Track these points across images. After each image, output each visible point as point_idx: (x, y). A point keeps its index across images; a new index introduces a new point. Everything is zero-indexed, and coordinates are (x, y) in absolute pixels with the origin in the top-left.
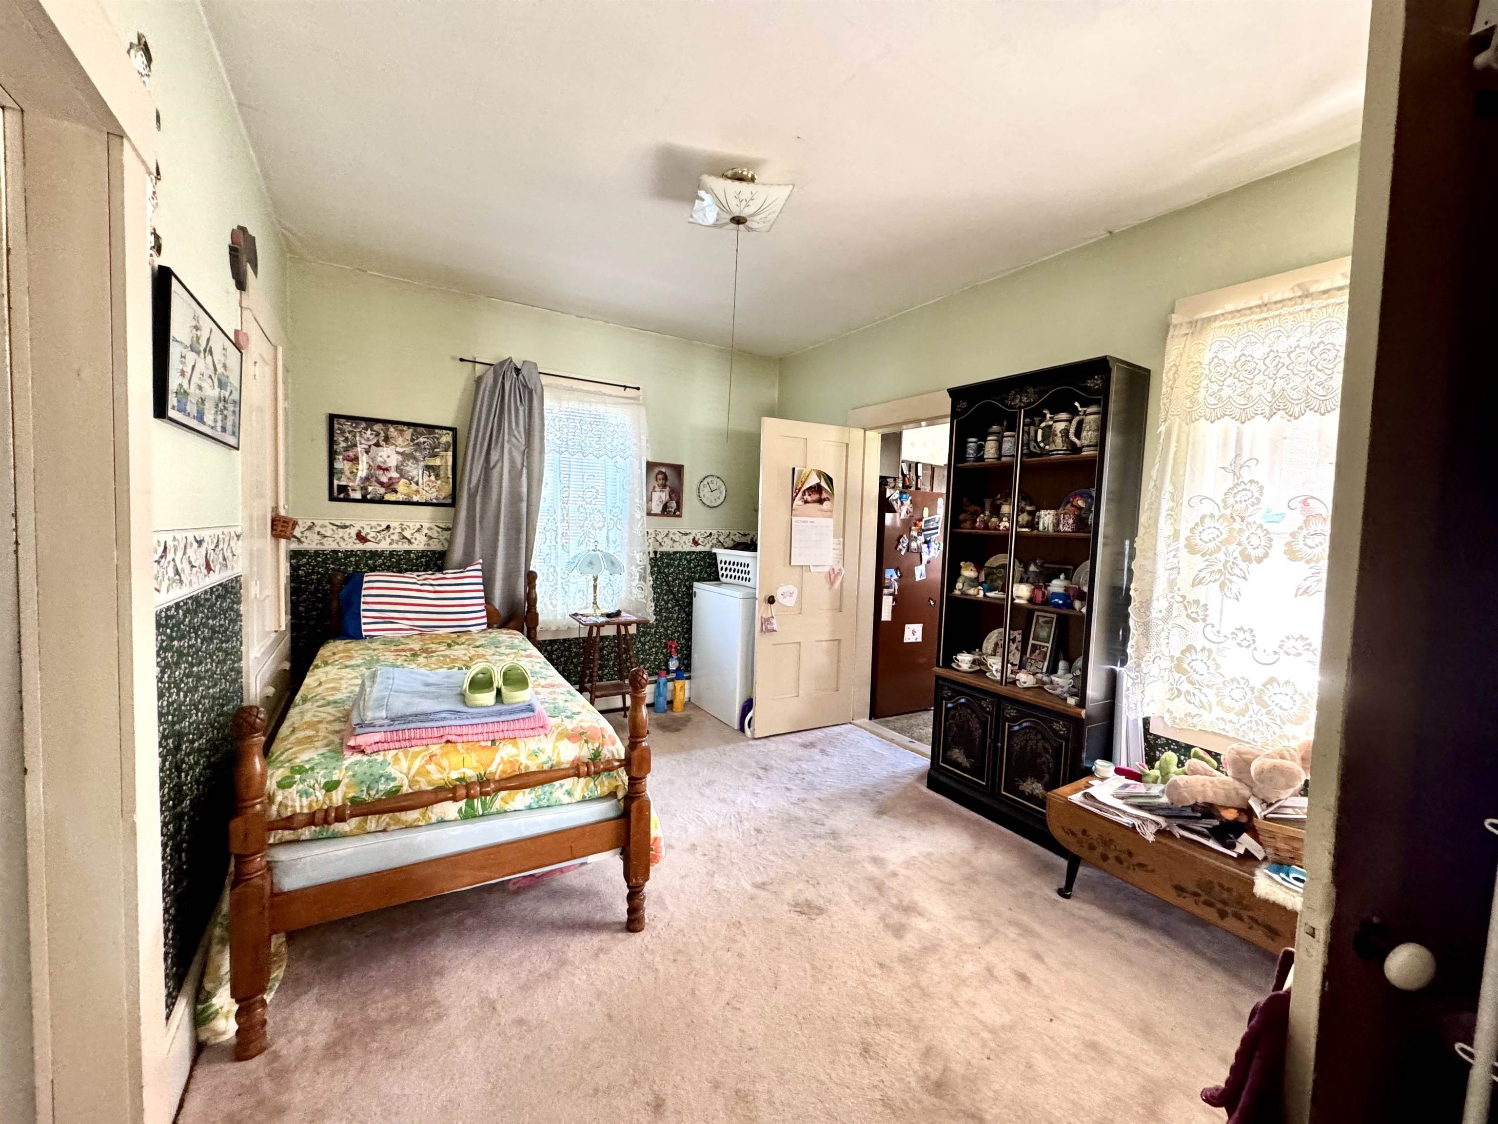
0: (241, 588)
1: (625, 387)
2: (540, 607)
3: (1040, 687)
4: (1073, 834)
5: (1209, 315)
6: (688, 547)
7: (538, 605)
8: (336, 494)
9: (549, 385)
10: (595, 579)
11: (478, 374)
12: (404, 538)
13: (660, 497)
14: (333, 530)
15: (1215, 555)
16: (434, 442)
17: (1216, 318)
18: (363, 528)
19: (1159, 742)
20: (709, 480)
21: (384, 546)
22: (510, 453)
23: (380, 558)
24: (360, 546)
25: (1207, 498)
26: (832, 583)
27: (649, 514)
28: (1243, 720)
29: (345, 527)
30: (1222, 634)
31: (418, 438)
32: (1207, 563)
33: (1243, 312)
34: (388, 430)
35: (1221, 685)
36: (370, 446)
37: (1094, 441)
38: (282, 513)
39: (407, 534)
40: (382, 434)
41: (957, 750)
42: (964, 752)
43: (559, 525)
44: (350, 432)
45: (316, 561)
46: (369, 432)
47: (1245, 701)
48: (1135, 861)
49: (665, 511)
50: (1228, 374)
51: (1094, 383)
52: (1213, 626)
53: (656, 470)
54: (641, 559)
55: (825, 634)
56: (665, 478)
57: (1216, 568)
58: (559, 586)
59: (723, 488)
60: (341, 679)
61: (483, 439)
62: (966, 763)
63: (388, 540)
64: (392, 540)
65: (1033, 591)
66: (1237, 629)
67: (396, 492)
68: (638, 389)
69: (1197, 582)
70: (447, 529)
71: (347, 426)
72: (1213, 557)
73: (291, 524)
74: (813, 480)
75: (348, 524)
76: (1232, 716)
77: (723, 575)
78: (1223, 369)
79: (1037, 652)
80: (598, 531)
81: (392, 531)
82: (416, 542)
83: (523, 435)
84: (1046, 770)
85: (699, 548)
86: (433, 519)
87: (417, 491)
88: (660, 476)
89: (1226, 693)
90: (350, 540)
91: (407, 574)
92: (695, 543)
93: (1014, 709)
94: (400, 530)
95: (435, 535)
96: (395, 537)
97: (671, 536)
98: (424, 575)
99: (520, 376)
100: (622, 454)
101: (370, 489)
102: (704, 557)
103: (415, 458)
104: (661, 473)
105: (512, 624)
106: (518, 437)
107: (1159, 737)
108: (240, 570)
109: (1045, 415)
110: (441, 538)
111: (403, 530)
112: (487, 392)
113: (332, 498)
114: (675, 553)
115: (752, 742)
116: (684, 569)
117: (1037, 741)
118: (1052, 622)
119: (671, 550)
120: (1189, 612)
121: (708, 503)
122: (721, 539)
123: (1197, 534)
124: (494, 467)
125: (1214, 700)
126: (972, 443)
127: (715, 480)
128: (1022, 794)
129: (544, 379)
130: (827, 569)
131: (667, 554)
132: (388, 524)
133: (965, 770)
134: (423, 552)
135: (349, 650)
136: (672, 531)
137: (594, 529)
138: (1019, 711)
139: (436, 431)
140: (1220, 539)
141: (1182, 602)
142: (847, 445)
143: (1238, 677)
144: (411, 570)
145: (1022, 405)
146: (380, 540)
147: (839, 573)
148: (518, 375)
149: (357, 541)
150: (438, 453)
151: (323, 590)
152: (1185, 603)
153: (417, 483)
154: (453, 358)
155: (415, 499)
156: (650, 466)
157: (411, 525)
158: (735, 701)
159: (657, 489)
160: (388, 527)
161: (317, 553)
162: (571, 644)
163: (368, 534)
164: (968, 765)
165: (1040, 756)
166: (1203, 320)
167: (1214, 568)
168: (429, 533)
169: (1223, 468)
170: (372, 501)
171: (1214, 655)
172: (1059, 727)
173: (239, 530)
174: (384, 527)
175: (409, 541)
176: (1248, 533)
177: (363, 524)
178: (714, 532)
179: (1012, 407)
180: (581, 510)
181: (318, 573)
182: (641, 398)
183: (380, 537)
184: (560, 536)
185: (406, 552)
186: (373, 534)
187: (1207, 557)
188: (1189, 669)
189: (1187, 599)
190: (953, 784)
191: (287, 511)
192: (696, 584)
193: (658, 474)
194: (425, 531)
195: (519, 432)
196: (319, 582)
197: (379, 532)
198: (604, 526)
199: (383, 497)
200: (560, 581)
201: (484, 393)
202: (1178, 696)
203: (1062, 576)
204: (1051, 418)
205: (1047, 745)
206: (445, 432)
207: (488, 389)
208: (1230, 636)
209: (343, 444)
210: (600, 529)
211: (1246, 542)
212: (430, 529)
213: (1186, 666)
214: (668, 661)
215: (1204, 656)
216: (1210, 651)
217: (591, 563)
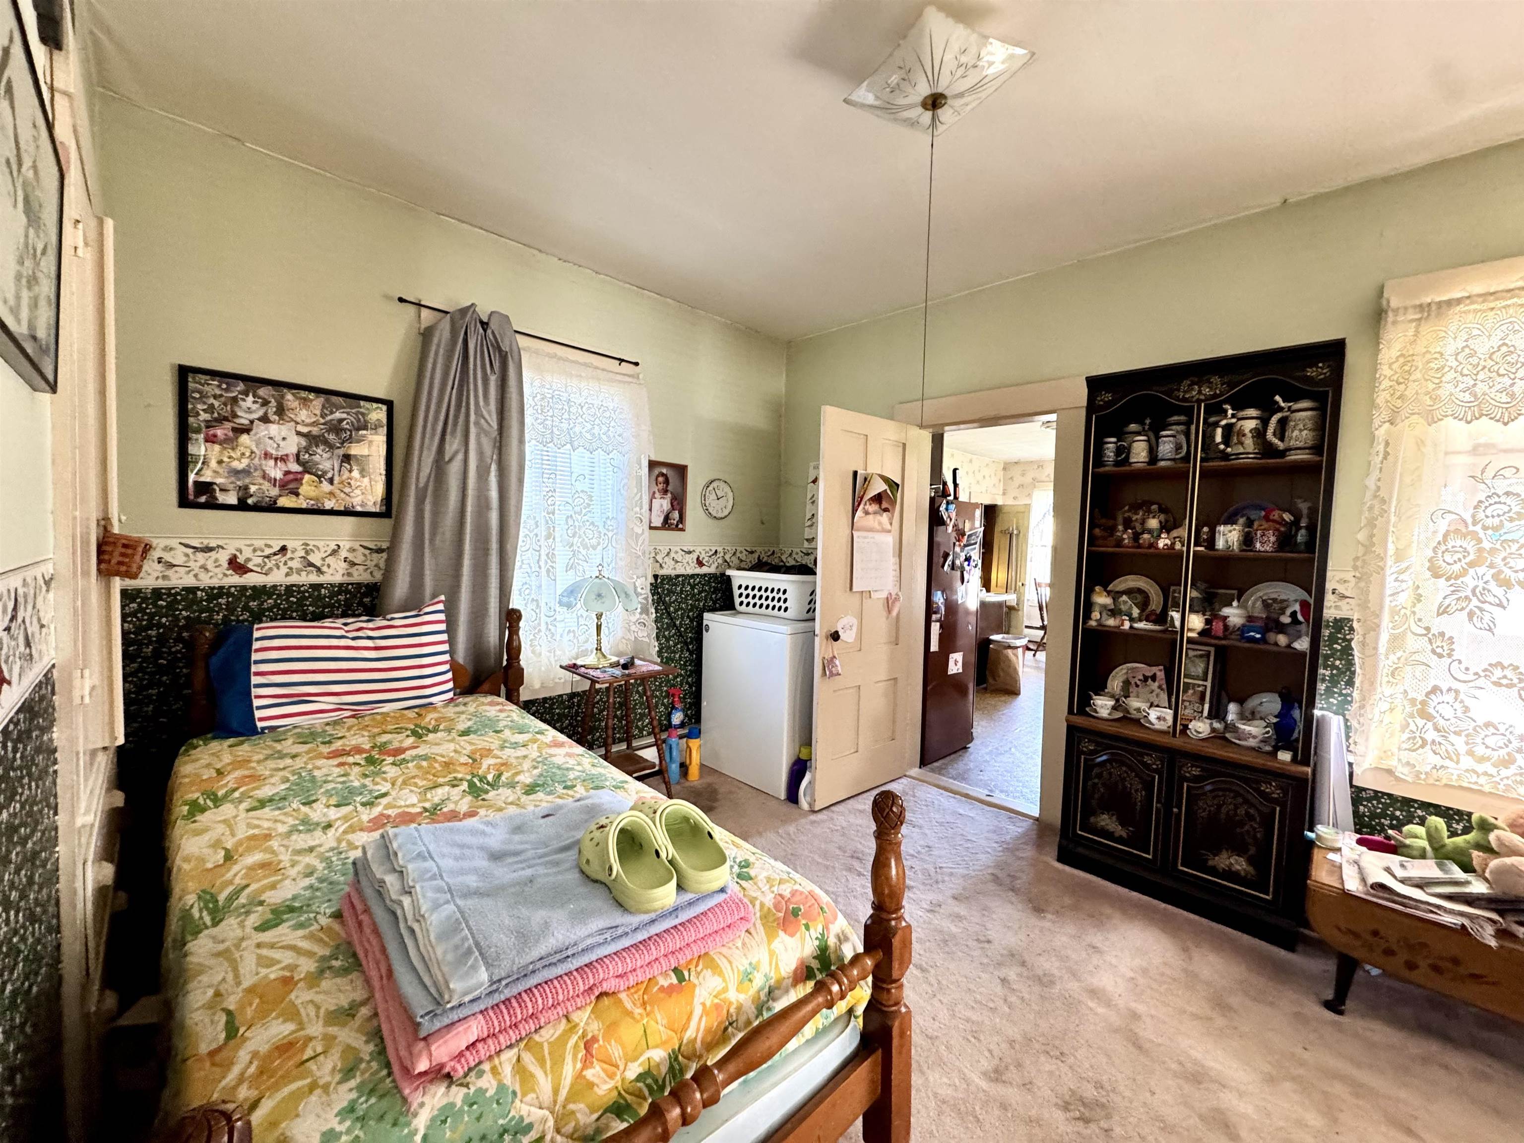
0: (53, 693)
1: (622, 360)
2: (526, 659)
3: (1217, 737)
4: (1356, 935)
5: (1445, 298)
6: (692, 569)
7: (522, 657)
8: (191, 497)
9: (527, 349)
10: (599, 616)
11: (424, 325)
12: (311, 565)
13: (663, 504)
14: (187, 555)
15: (1461, 579)
16: (359, 420)
17: (1459, 301)
18: (241, 551)
19: (1364, 794)
20: (715, 484)
21: (278, 578)
22: (479, 444)
23: (270, 598)
24: (235, 580)
25: (1449, 512)
26: (889, 611)
27: (651, 528)
28: (1504, 772)
29: (208, 549)
30: (1471, 672)
31: (332, 413)
32: (1453, 588)
33: (1497, 295)
34: (283, 397)
35: (1471, 731)
36: (252, 422)
37: (1310, 443)
38: (116, 530)
39: (315, 559)
40: (273, 403)
41: (1105, 816)
42: (1118, 819)
43: (543, 542)
44: (215, 397)
45: (155, 605)
46: (250, 398)
47: (1507, 750)
48: (1462, 970)
49: (667, 524)
50: (1480, 368)
51: (1319, 372)
52: (1460, 662)
53: (656, 471)
54: (644, 585)
55: (882, 673)
56: (667, 482)
57: (1463, 595)
58: (543, 627)
59: (730, 494)
60: (268, 837)
61: (436, 419)
62: (1119, 830)
63: (284, 570)
64: (291, 568)
65: (1208, 622)
66: (1490, 665)
67: (297, 494)
68: (637, 364)
69: (1443, 611)
70: (379, 551)
71: (213, 387)
72: (1459, 582)
73: (140, 549)
74: (879, 487)
75: (213, 544)
76: (1487, 767)
77: (741, 603)
78: (1474, 361)
79: (1191, 692)
80: (591, 551)
81: (289, 555)
82: (331, 571)
83: (494, 417)
84: (1250, 841)
85: (705, 570)
86: (355, 536)
87: (331, 494)
88: (661, 479)
89: (1479, 740)
90: (217, 570)
91: (327, 623)
92: (700, 563)
93: (1197, 767)
94: (303, 554)
95: (359, 559)
96: (296, 564)
97: (672, 555)
98: (355, 623)
99: (489, 332)
100: (620, 449)
101: (253, 489)
102: (709, 581)
103: (326, 442)
104: (663, 475)
105: (486, 686)
106: (487, 417)
107: (1365, 790)
108: (53, 653)
109: (1226, 411)
110: (368, 563)
111: (307, 553)
112: (441, 351)
113: (184, 502)
114: (678, 576)
115: (813, 817)
116: (687, 596)
117: (1236, 807)
118: (1208, 655)
119: (673, 573)
120: (1434, 646)
121: (714, 514)
122: (727, 557)
123: (1440, 555)
124: (451, 460)
125: (1462, 748)
126: (1111, 445)
127: (722, 484)
128: (1213, 871)
129: (522, 341)
130: (884, 595)
131: (669, 578)
132: (282, 543)
133: (1120, 840)
134: (341, 585)
135: (244, 762)
136: (674, 549)
137: (585, 547)
138: (1203, 769)
139: (362, 403)
140: (1468, 560)
141: (1425, 635)
142: (904, 445)
143: (1495, 722)
144: (331, 615)
145: (1202, 397)
146: (271, 569)
147: (897, 599)
148: (485, 331)
149: (230, 572)
150: (364, 436)
151: (170, 653)
152: (1430, 636)
153: (331, 481)
154: (387, 297)
155: (329, 505)
156: (652, 464)
157: (320, 544)
158: (781, 765)
159: (657, 495)
160: (284, 549)
161: (157, 593)
162: (554, 704)
163: (248, 560)
164: (1124, 835)
165: (1241, 824)
166: (1440, 304)
167: (1460, 594)
168: (351, 557)
169: (1473, 477)
170: (257, 508)
171: (1462, 696)
172: (1272, 789)
173: (48, 569)
174: (277, 548)
175: (319, 570)
176: (1503, 554)
177: (240, 544)
178: (720, 549)
179: (1185, 400)
180: (570, 522)
181: (159, 625)
182: (641, 376)
183: (269, 565)
184: (544, 557)
185: (312, 586)
186: (259, 560)
187: (1453, 581)
188: (1435, 714)
189: (1432, 632)
190: (1096, 856)
191: (120, 528)
192: (706, 615)
193: (658, 476)
194: (343, 554)
195: (489, 412)
196: (162, 640)
197: (268, 557)
198: (599, 544)
199: (275, 503)
200: (544, 619)
201: (436, 354)
202: (1422, 747)
203: (1235, 603)
204: (1233, 416)
205: (1252, 811)
206: (375, 405)
207: (442, 346)
208: (1482, 674)
209: (204, 416)
210: (594, 548)
211: (1502, 563)
212: (351, 550)
213: (1431, 711)
214: (670, 714)
215: (1450, 697)
216: (1457, 692)
217: (599, 595)
